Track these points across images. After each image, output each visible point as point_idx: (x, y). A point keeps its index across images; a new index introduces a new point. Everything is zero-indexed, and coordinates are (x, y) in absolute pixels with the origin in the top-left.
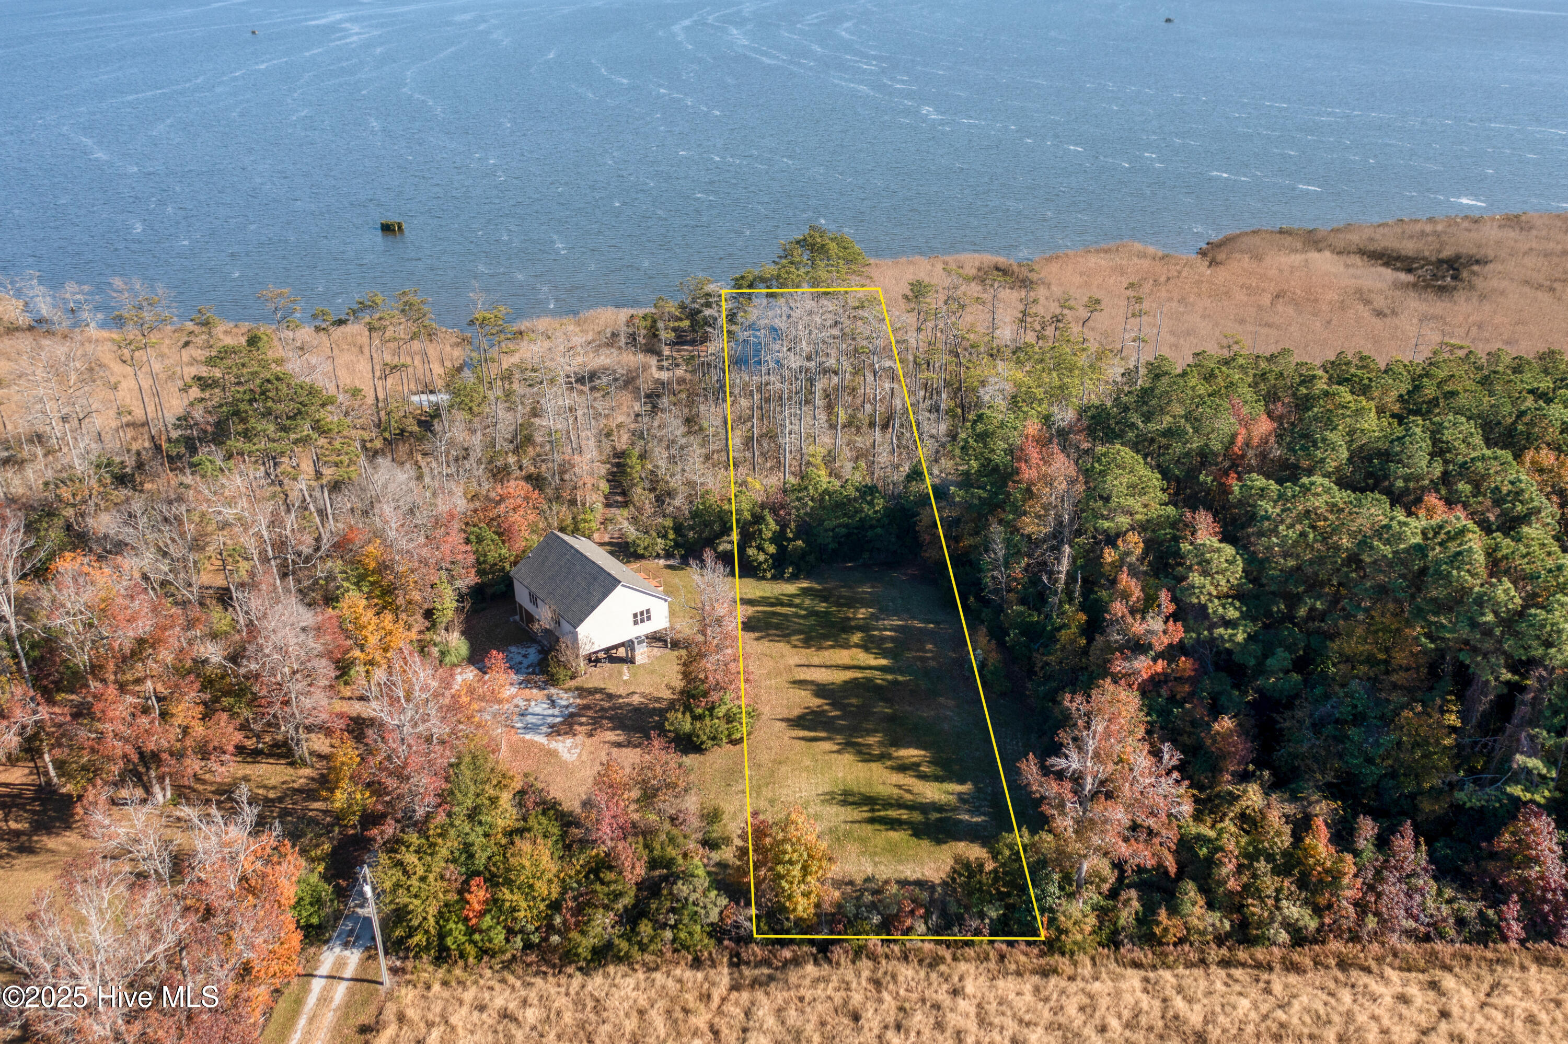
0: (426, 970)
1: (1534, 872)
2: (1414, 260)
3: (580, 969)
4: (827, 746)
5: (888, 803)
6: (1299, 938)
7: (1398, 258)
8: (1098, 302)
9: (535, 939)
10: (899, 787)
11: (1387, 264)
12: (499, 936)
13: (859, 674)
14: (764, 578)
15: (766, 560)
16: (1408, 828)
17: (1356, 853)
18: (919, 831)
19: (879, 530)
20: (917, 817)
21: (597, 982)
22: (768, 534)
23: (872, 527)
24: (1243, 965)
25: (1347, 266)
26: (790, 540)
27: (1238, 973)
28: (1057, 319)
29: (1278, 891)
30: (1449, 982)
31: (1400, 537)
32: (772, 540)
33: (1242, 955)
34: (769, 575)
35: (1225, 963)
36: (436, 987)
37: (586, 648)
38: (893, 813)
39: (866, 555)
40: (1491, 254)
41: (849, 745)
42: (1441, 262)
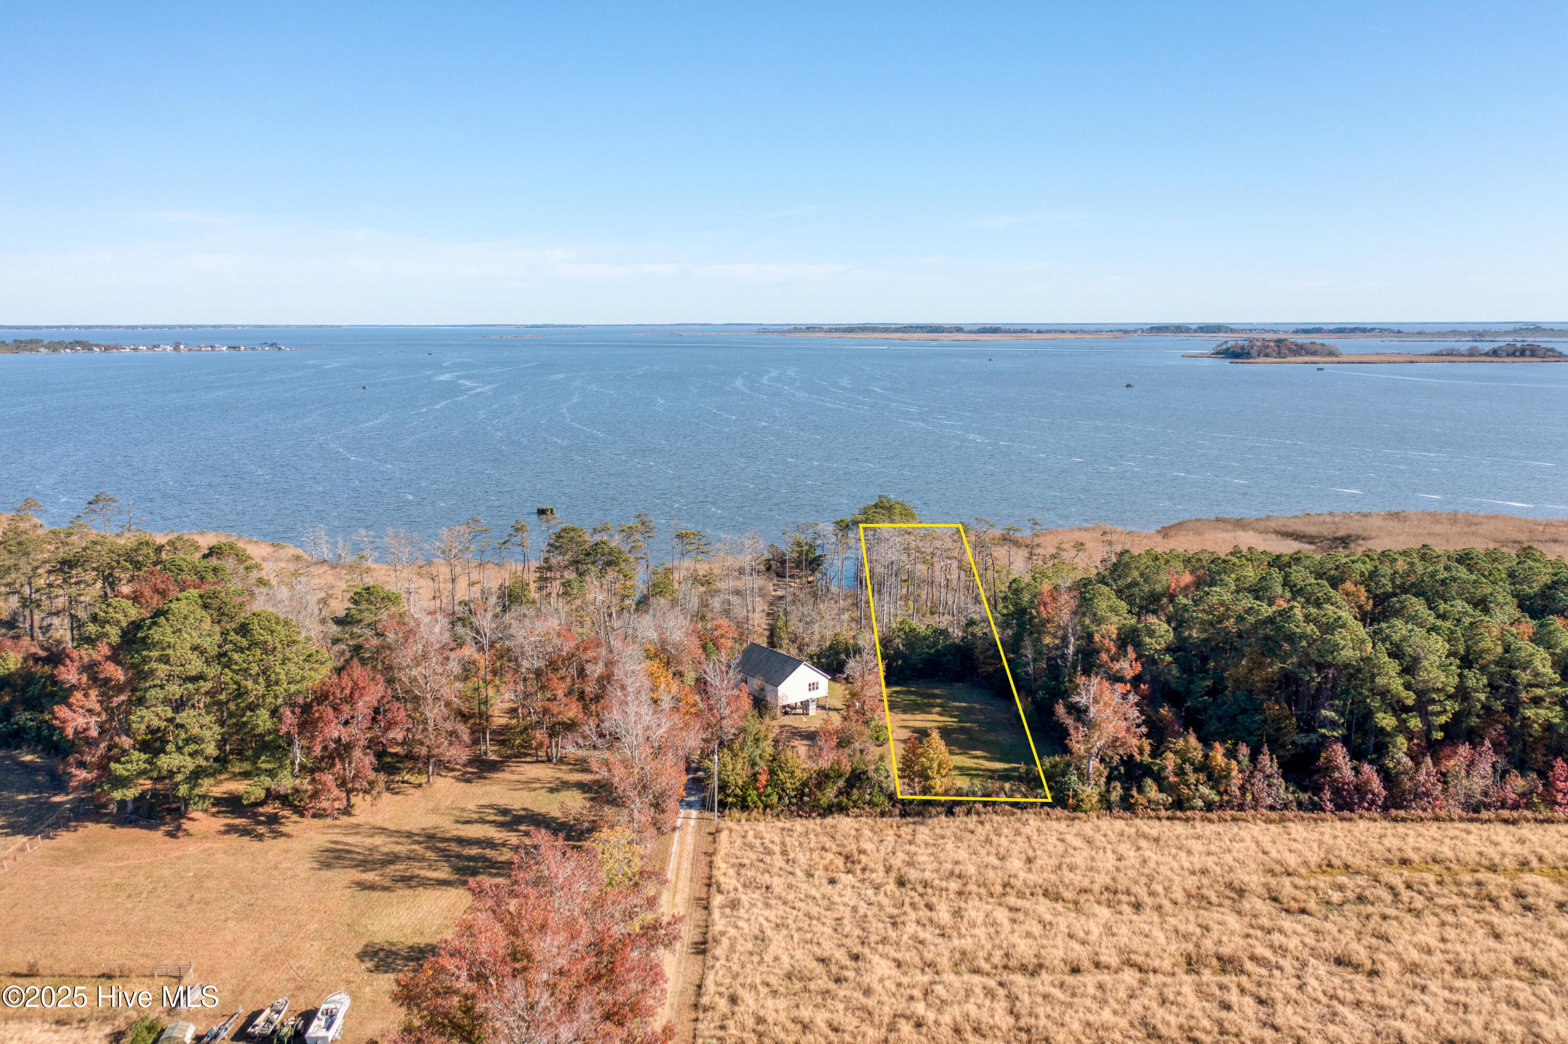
0: (736, 813)
1: (1337, 775)
2: (1315, 537)
3: (819, 815)
6: (1209, 806)
7: (1304, 536)
8: (1082, 544)
9: (794, 800)
10: (976, 764)
11: (1296, 539)
12: (775, 798)
16: (1265, 749)
17: (1239, 763)
19: (951, 656)
20: (991, 774)
21: (829, 820)
24: (1180, 819)
25: (1265, 540)
28: (1053, 557)
29: (1198, 781)
30: (1291, 824)
33: (1179, 814)
35: (1168, 818)
36: (743, 821)
37: (782, 702)
40: (1373, 534)
42: (1336, 539)
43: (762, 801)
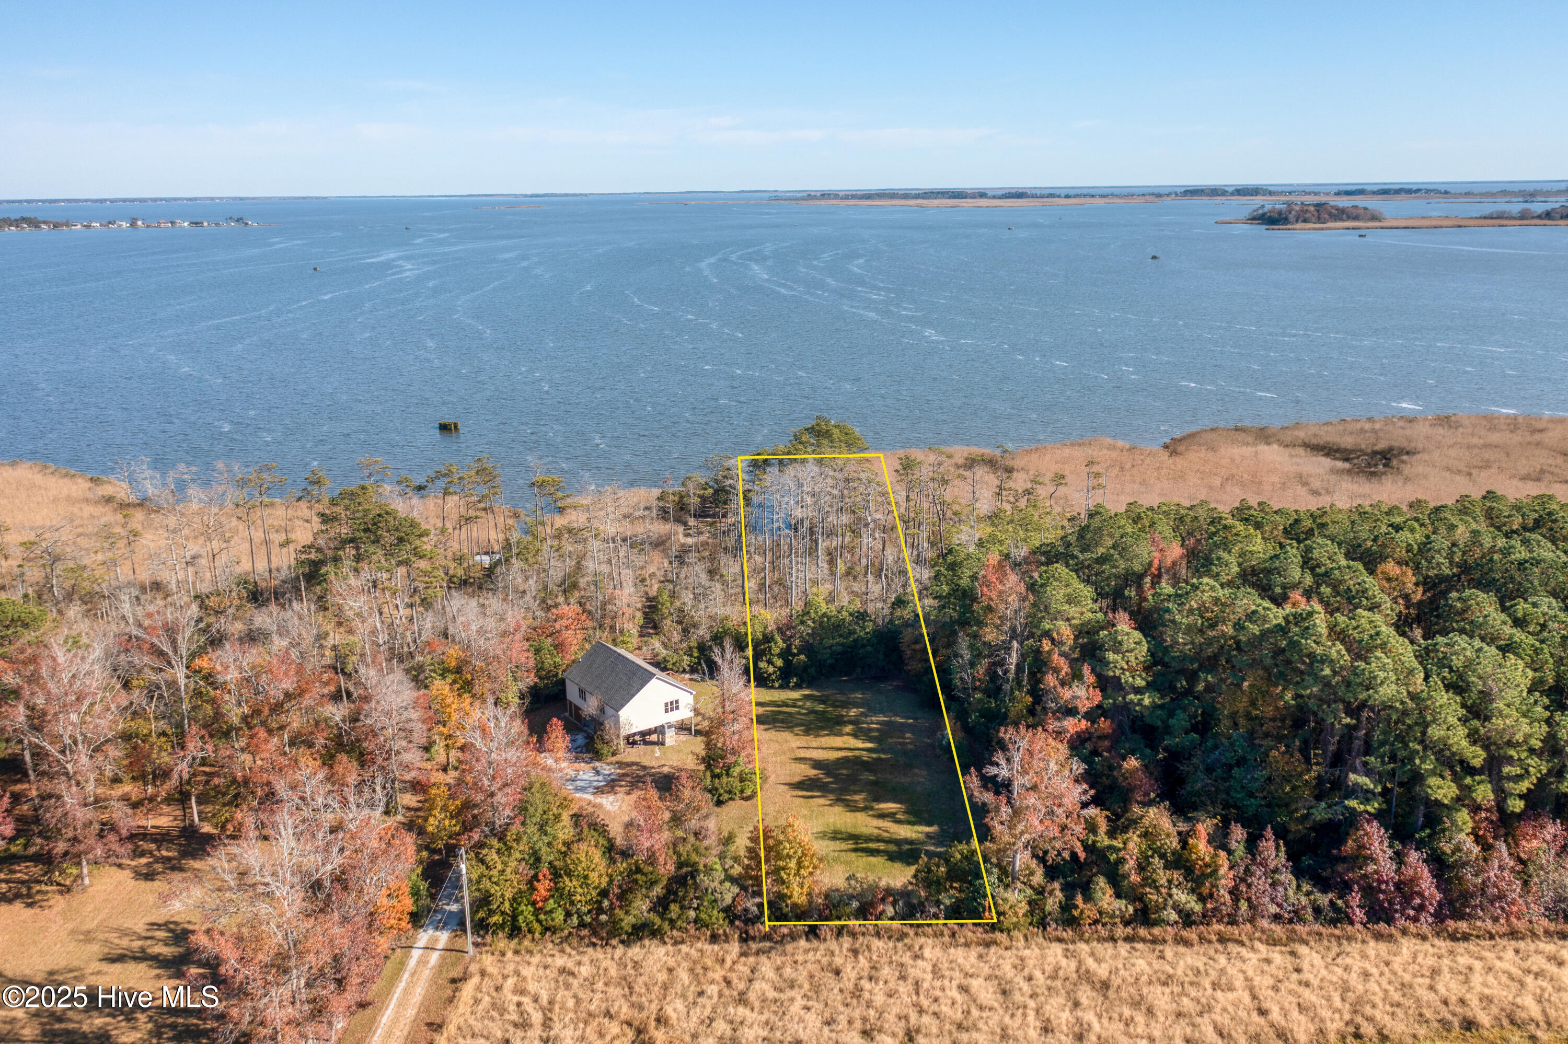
0: (502, 942)
1: (1371, 868)
2: (1352, 451)
3: (622, 942)
4: (822, 801)
5: (868, 839)
6: (1187, 919)
7: (1338, 450)
8: (1063, 477)
9: (588, 919)
10: (879, 828)
11: (1327, 455)
12: (559, 916)
13: (849, 754)
14: (772, 687)
15: (775, 672)
16: (1269, 833)
17: (1230, 852)
18: (892, 857)
19: (869, 648)
20: (892, 848)
21: (635, 951)
22: (776, 650)
23: (863, 646)
24: (1144, 940)
25: (1291, 456)
26: (794, 655)
27: (1139, 946)
28: (1028, 492)
29: (1170, 882)
30: (1303, 950)
31: (1265, 620)
32: (780, 655)
33: (1142, 932)
34: (777, 685)
35: (1128, 939)
36: (509, 954)
38: (872, 845)
39: (859, 670)
40: (1420, 446)
41: (839, 801)
42: (1375, 453)
43: (538, 921)
